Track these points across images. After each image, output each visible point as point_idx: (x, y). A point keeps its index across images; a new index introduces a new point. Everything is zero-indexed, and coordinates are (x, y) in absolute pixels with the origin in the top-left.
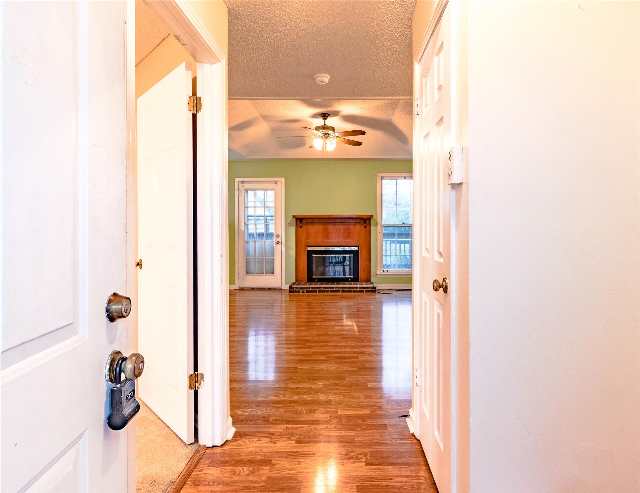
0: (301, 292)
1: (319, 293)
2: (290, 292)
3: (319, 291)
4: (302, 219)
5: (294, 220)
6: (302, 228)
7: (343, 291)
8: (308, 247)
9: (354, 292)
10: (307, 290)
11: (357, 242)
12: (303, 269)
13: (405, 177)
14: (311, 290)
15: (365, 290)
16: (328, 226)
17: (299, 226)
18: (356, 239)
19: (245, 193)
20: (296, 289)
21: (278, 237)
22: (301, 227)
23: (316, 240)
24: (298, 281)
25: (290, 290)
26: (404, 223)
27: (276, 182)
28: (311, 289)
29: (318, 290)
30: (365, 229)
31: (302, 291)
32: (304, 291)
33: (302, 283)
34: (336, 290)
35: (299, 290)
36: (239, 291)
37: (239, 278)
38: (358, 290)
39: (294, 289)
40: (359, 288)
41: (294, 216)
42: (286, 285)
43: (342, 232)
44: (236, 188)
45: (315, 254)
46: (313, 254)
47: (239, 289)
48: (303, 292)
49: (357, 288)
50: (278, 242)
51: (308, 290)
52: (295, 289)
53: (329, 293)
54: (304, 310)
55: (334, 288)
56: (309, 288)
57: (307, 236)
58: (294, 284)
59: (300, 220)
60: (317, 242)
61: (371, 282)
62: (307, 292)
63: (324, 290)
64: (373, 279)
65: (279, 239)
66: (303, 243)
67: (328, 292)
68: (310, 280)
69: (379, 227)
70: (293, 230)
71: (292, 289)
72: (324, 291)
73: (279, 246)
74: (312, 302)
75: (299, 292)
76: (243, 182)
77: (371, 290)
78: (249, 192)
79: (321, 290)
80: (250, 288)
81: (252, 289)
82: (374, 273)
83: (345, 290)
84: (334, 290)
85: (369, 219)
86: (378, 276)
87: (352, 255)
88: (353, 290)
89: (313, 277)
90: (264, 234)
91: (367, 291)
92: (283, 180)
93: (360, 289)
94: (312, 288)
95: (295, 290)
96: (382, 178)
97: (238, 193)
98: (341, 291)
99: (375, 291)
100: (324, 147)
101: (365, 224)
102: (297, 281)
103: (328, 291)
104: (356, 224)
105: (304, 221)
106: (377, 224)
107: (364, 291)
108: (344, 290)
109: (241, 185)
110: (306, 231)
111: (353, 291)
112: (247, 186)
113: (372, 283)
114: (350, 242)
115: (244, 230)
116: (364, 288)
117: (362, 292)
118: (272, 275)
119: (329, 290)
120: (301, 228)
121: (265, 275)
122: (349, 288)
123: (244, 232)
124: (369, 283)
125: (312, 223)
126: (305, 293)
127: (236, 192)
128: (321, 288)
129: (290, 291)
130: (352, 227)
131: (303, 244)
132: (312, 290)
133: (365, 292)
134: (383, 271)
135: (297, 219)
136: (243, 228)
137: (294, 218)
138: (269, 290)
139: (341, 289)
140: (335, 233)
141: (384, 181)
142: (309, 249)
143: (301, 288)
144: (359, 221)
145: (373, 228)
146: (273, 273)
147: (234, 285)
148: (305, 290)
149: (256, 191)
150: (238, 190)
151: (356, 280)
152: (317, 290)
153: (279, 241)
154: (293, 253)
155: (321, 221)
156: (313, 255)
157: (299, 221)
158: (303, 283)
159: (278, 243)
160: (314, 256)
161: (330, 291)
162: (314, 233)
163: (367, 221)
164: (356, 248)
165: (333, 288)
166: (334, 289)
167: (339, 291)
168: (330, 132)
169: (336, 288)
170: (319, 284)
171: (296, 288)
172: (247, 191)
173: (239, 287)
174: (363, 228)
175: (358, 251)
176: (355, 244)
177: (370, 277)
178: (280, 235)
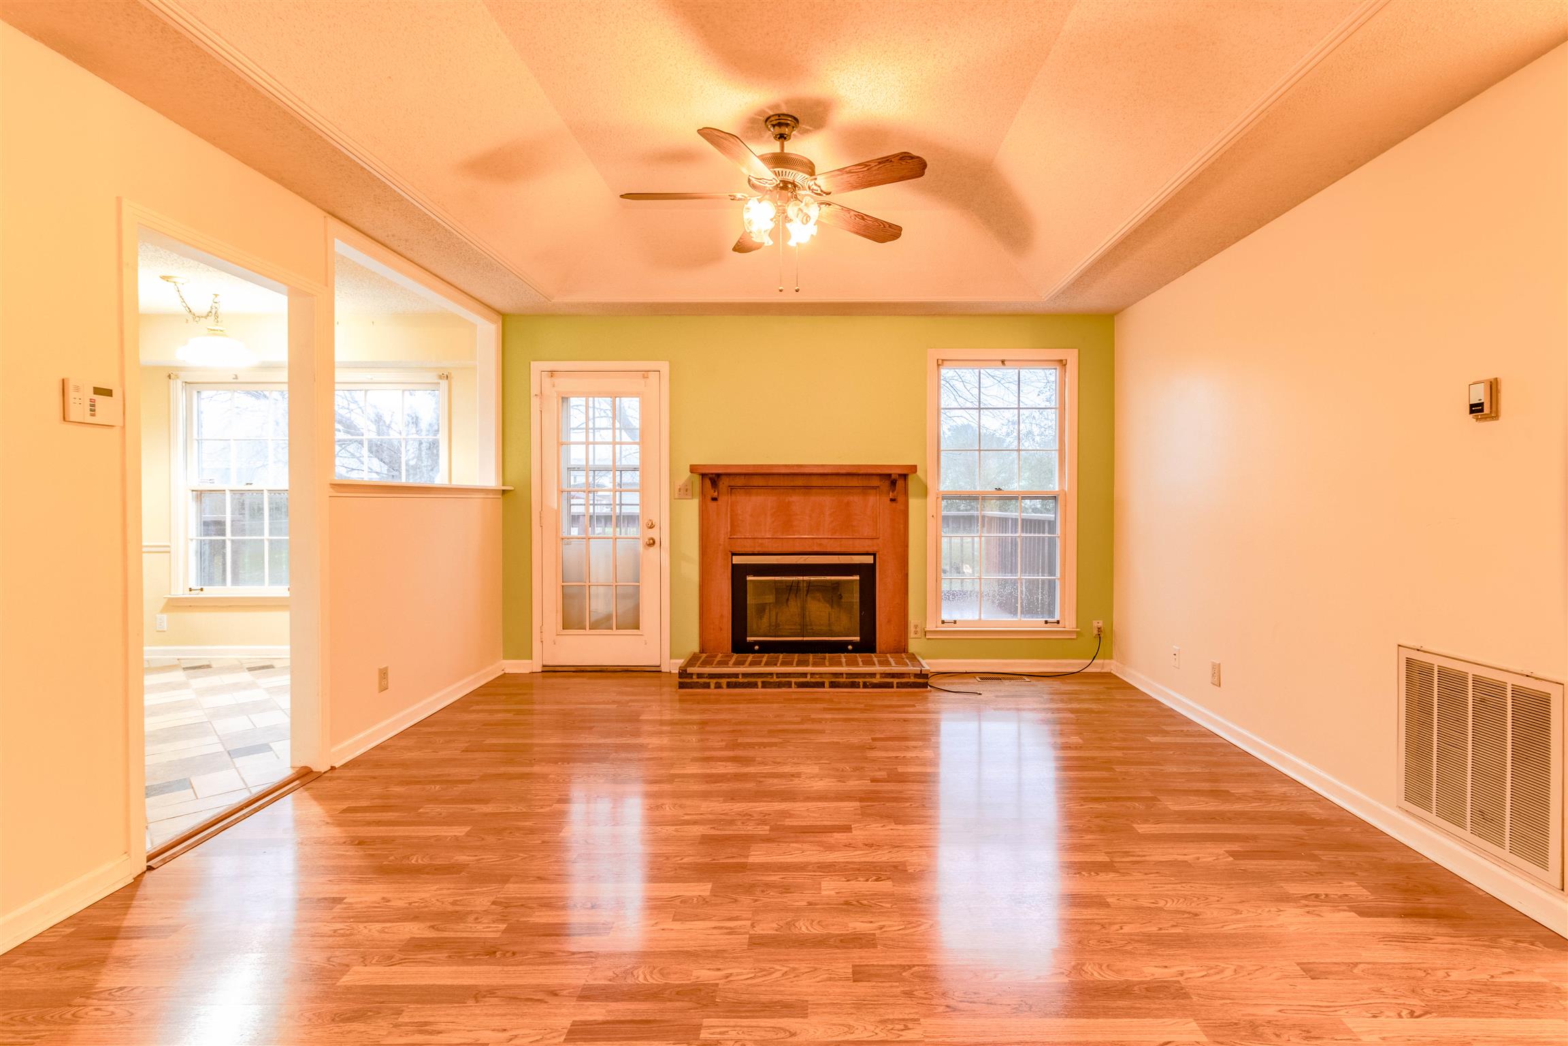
0: (712, 686)
1: (763, 690)
2: (680, 687)
3: (765, 685)
4: (718, 475)
5: (697, 479)
6: (719, 502)
7: (833, 685)
8: (733, 554)
9: (865, 686)
10: (729, 680)
11: (869, 542)
12: (722, 616)
13: (1003, 362)
14: (741, 680)
15: (895, 681)
16: (791, 496)
17: (709, 497)
18: (867, 532)
19: (558, 404)
20: (698, 678)
21: (651, 528)
22: (714, 499)
23: (757, 535)
24: (706, 652)
25: (681, 680)
26: (1000, 489)
27: (645, 373)
28: (740, 676)
29: (763, 682)
30: (894, 504)
31: (716, 683)
32: (720, 683)
33: (715, 656)
34: (813, 680)
35: (707, 680)
36: (544, 677)
37: (542, 642)
38: (877, 680)
39: (692, 678)
40: (878, 676)
41: (693, 469)
42: (673, 661)
43: (828, 513)
44: (535, 390)
45: (754, 576)
46: (749, 574)
47: (542, 671)
48: (718, 686)
49: (873, 675)
50: (651, 541)
51: (733, 680)
52: (694, 677)
53: (794, 689)
54: (714, 771)
55: (809, 676)
56: (736, 675)
57: (732, 525)
58: (693, 660)
59: (710, 479)
60: (760, 541)
61: (909, 652)
62: (729, 685)
63: (778, 680)
64: (914, 646)
65: (654, 534)
66: (720, 545)
67: (790, 687)
68: (740, 646)
69: (931, 498)
70: (692, 507)
71: (686, 678)
72: (779, 685)
73: (654, 551)
74: (742, 728)
75: (707, 686)
76: (552, 373)
77: (912, 680)
78: (574, 401)
79: (772, 680)
80: (573, 669)
81: (580, 671)
82: (916, 626)
83: (839, 682)
84: (808, 682)
85: (904, 477)
86: (927, 637)
87: (857, 578)
88: (861, 681)
89: (748, 639)
90: (611, 516)
91: (901, 683)
92: (664, 367)
93: (881, 677)
94: (745, 675)
95: (695, 679)
96: (940, 363)
97: (541, 404)
98: (827, 684)
99: (925, 685)
100: (779, 232)
101: (893, 491)
102: (702, 651)
103: (789, 685)
104: (869, 491)
105: (724, 484)
106: (924, 493)
107: (892, 683)
108: (837, 680)
109: (547, 381)
110: (729, 510)
111: (861, 684)
112: (563, 384)
113: (913, 658)
114: (851, 542)
115: (556, 508)
116: (893, 675)
117: (889, 686)
118: (635, 632)
119: (793, 680)
120: (715, 503)
121: (615, 631)
122: (850, 675)
123: (558, 512)
124: (903, 655)
125: (747, 488)
126: (725, 691)
127: (535, 403)
128: (771, 674)
129: (680, 683)
130: (856, 499)
131: (721, 547)
132: (746, 680)
133: (895, 685)
134: (943, 622)
135: (703, 475)
136: (553, 500)
137: (695, 475)
138: (625, 674)
139: (827, 678)
140: (810, 516)
141: (946, 372)
142: (737, 560)
143: (712, 676)
144: (875, 482)
145: (914, 503)
146: (638, 628)
147: (530, 661)
148: (724, 681)
149: (591, 399)
150: (541, 395)
151: (867, 645)
152: (759, 681)
153: (655, 538)
154: (692, 571)
155: (771, 483)
156: (749, 578)
157: (708, 483)
158: (718, 658)
159: (652, 543)
160: (751, 581)
161: (795, 683)
162: (751, 516)
163: (900, 483)
164: (869, 560)
165: (804, 675)
166: (806, 677)
167: (822, 685)
168: (799, 177)
169: (813, 674)
170: (765, 660)
171: (700, 676)
172: (565, 399)
173: (544, 666)
174: (889, 502)
175: (872, 567)
176: (864, 547)
177: (907, 639)
178: (656, 521)
